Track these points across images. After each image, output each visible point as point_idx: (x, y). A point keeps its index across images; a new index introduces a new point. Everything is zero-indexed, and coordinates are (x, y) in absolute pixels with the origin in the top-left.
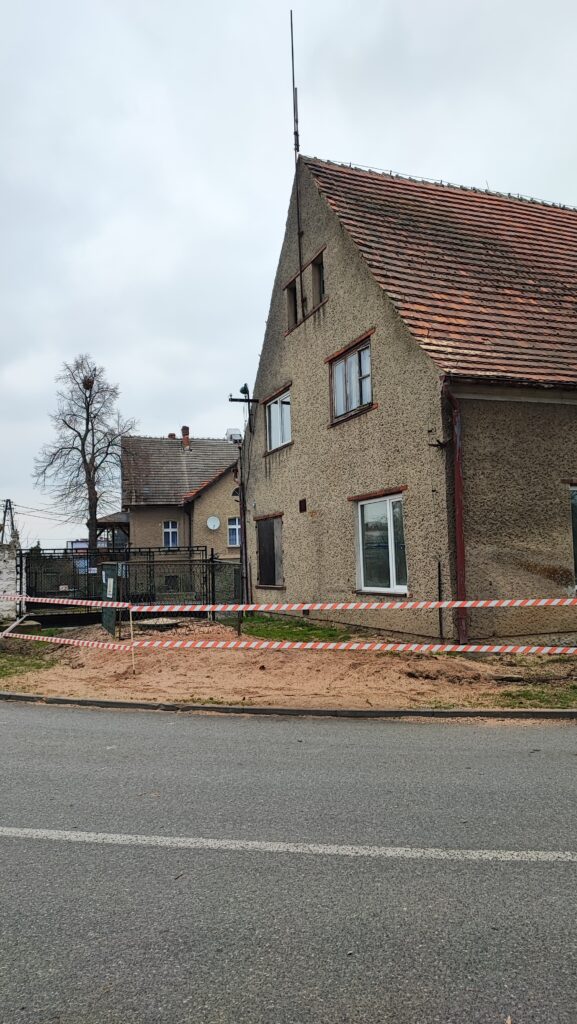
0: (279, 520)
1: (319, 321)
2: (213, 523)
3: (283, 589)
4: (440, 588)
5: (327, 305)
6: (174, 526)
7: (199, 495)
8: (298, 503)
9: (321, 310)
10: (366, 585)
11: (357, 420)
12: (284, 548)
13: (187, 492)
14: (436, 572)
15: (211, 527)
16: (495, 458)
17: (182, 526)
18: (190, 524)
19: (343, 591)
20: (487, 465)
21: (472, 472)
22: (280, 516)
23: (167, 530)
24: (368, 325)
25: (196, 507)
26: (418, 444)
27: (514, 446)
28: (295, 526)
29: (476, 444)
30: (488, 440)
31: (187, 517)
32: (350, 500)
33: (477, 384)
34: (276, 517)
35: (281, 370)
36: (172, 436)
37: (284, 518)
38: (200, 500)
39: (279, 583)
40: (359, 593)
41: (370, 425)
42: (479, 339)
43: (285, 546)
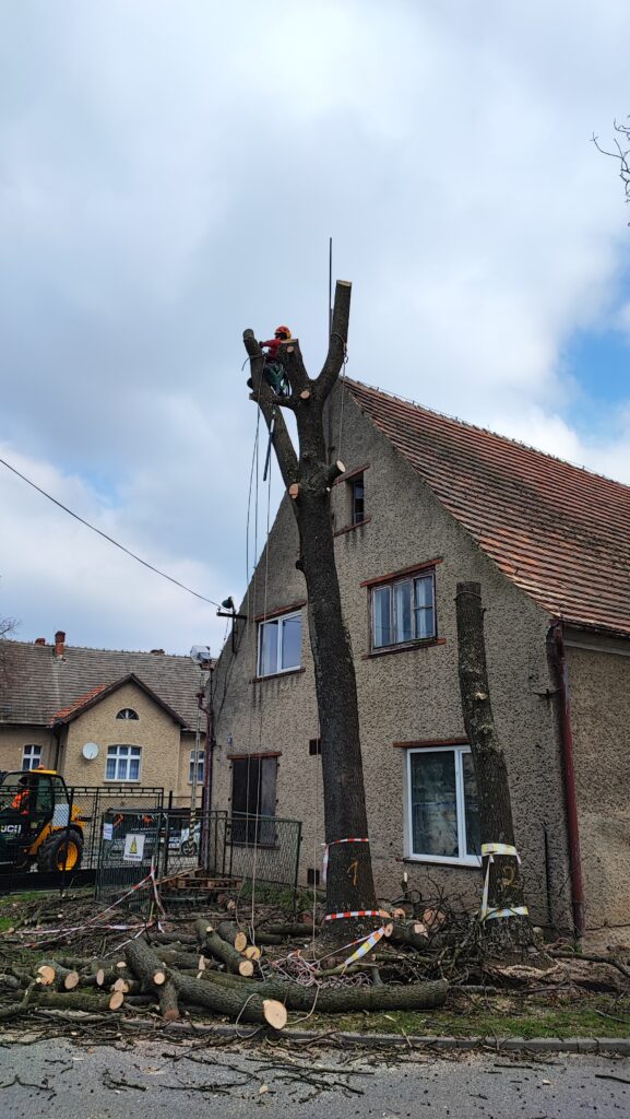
0: (273, 761)
1: (355, 542)
2: (90, 751)
3: (273, 848)
4: (547, 863)
5: (368, 525)
6: (38, 750)
7: (76, 716)
8: (307, 742)
9: (358, 530)
10: (415, 851)
11: (411, 654)
12: (278, 797)
13: (59, 711)
14: (540, 843)
15: (87, 756)
16: (594, 713)
17: (48, 750)
18: (58, 751)
19: (381, 858)
20: (588, 720)
21: (575, 727)
22: (276, 756)
23: (27, 756)
24: (432, 554)
25: (70, 729)
26: (510, 690)
27: (610, 701)
28: (301, 771)
29: (577, 696)
30: (588, 693)
31: (55, 741)
32: (396, 745)
33: (584, 631)
34: (266, 757)
35: (289, 587)
36: (40, 641)
37: (281, 760)
38: (78, 722)
39: (266, 840)
40: (407, 862)
41: (432, 661)
42: (554, 582)
43: (281, 795)
